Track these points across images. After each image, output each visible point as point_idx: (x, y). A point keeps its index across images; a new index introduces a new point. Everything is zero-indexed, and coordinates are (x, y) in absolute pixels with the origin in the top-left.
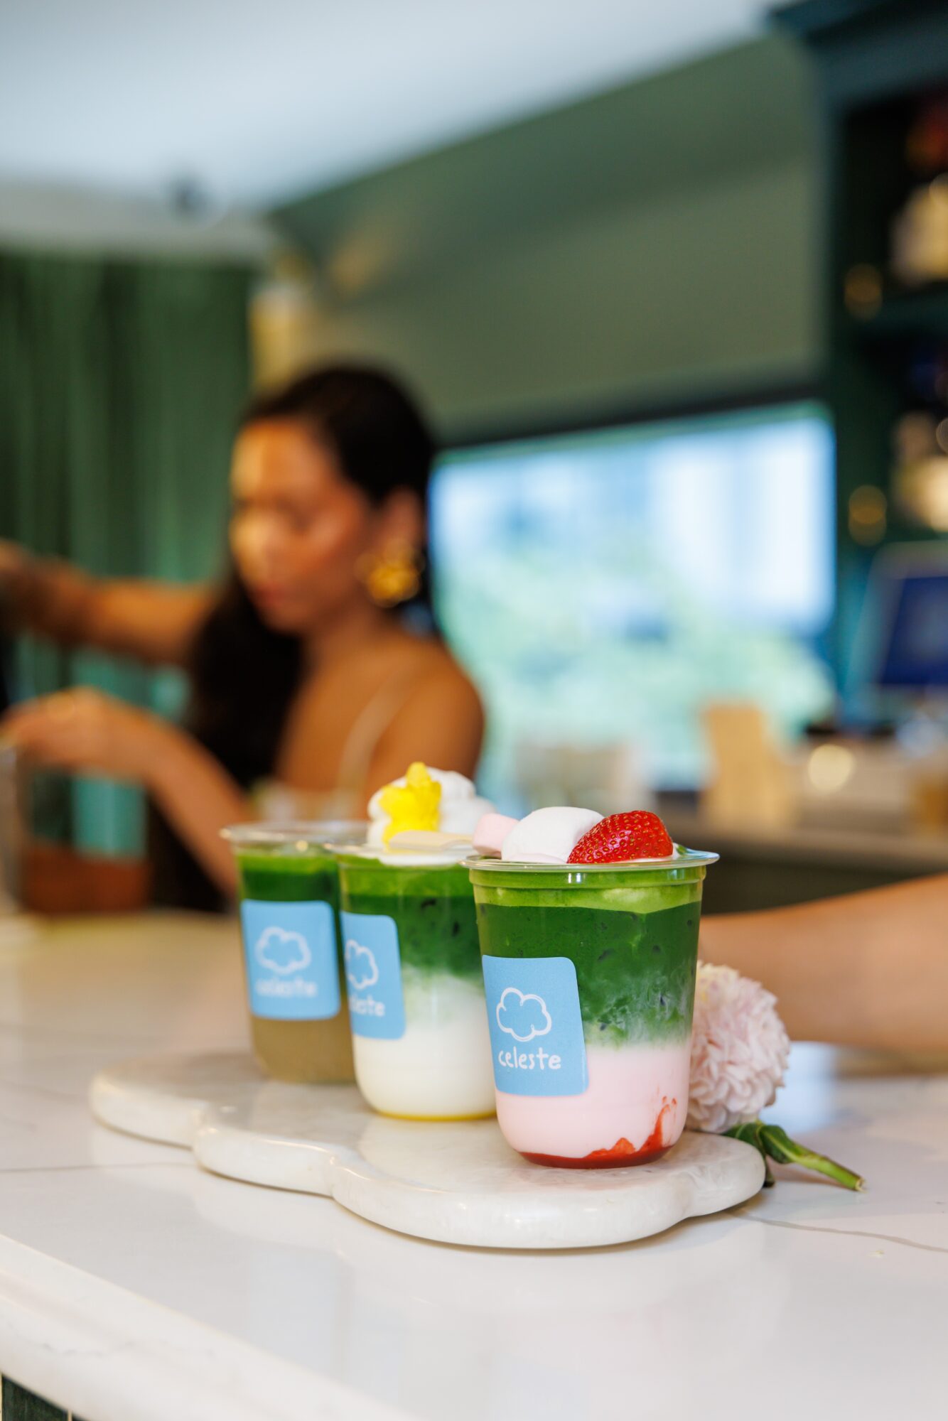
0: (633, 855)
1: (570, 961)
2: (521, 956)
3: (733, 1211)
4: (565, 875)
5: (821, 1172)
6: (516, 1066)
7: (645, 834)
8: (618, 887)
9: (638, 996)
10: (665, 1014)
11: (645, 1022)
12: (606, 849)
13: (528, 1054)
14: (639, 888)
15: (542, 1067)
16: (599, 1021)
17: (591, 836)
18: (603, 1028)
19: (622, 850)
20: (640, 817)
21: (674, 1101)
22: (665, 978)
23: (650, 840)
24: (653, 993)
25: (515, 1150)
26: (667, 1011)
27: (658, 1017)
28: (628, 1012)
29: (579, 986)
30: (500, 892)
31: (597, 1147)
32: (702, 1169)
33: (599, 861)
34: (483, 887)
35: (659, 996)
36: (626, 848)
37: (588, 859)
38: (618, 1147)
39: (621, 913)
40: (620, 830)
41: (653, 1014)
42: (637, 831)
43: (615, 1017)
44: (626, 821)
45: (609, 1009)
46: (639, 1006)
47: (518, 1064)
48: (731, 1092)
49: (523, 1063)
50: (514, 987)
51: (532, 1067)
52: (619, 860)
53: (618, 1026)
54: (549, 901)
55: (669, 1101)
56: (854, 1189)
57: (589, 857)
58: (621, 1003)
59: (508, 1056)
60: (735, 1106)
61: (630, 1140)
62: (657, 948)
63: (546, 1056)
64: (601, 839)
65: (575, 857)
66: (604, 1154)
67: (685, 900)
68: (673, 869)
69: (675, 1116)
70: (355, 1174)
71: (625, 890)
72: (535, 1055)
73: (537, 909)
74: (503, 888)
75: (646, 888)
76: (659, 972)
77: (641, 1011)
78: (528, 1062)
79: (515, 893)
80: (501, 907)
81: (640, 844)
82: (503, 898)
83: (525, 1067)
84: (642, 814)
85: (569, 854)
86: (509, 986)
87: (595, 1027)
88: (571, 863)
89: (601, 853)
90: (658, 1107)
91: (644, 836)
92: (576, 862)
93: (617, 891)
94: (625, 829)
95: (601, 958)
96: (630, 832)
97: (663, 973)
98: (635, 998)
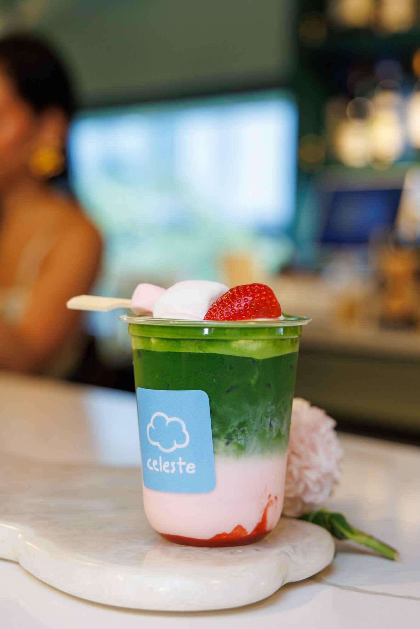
0: (253, 315)
1: (205, 393)
2: (168, 389)
3: (314, 578)
4: (201, 328)
5: (368, 545)
6: (161, 471)
7: (262, 300)
8: (242, 339)
9: (254, 420)
10: (273, 434)
11: (258, 440)
12: (234, 311)
13: (170, 461)
14: (258, 340)
15: (181, 471)
16: (225, 438)
17: (222, 300)
18: (227, 444)
19: (246, 311)
20: (259, 287)
21: (276, 498)
22: (273, 407)
23: (266, 305)
24: (264, 418)
25: (157, 532)
26: (274, 431)
27: (268, 436)
28: (247, 432)
29: (211, 411)
30: (153, 341)
31: (220, 531)
32: (294, 548)
33: (228, 319)
34: (140, 337)
35: (269, 420)
36: (248, 310)
37: (220, 317)
38: (235, 532)
39: (244, 358)
40: (244, 296)
41: (264, 433)
42: (257, 298)
43: (237, 435)
44: (249, 290)
45: (233, 429)
46: (255, 428)
47: (162, 469)
48: (306, 488)
49: (166, 468)
50: (161, 411)
51: (173, 471)
52: (244, 319)
53: (239, 442)
54: (192, 349)
55: (273, 498)
56: (392, 559)
57: (221, 316)
58: (241, 425)
59: (155, 463)
60: (308, 499)
61: (244, 526)
62: (269, 385)
63: (184, 463)
64: (230, 303)
65: (209, 316)
66: (225, 537)
67: (288, 350)
68: (280, 327)
69: (276, 507)
70: (37, 548)
71: (247, 341)
72: (176, 463)
73: (181, 353)
74: (156, 338)
75: (263, 340)
76: (269, 403)
77: (256, 431)
78: (170, 468)
79: (165, 341)
80: (154, 353)
81: (258, 307)
82: (155, 345)
83: (167, 471)
84: (260, 285)
85: (205, 314)
86: (157, 411)
87: (222, 443)
88: (207, 320)
89: (230, 313)
90: (265, 502)
91: (260, 301)
92: (211, 320)
93: (242, 342)
94: (248, 296)
95: (228, 391)
96: (251, 298)
97: (273, 404)
98: (252, 422)
